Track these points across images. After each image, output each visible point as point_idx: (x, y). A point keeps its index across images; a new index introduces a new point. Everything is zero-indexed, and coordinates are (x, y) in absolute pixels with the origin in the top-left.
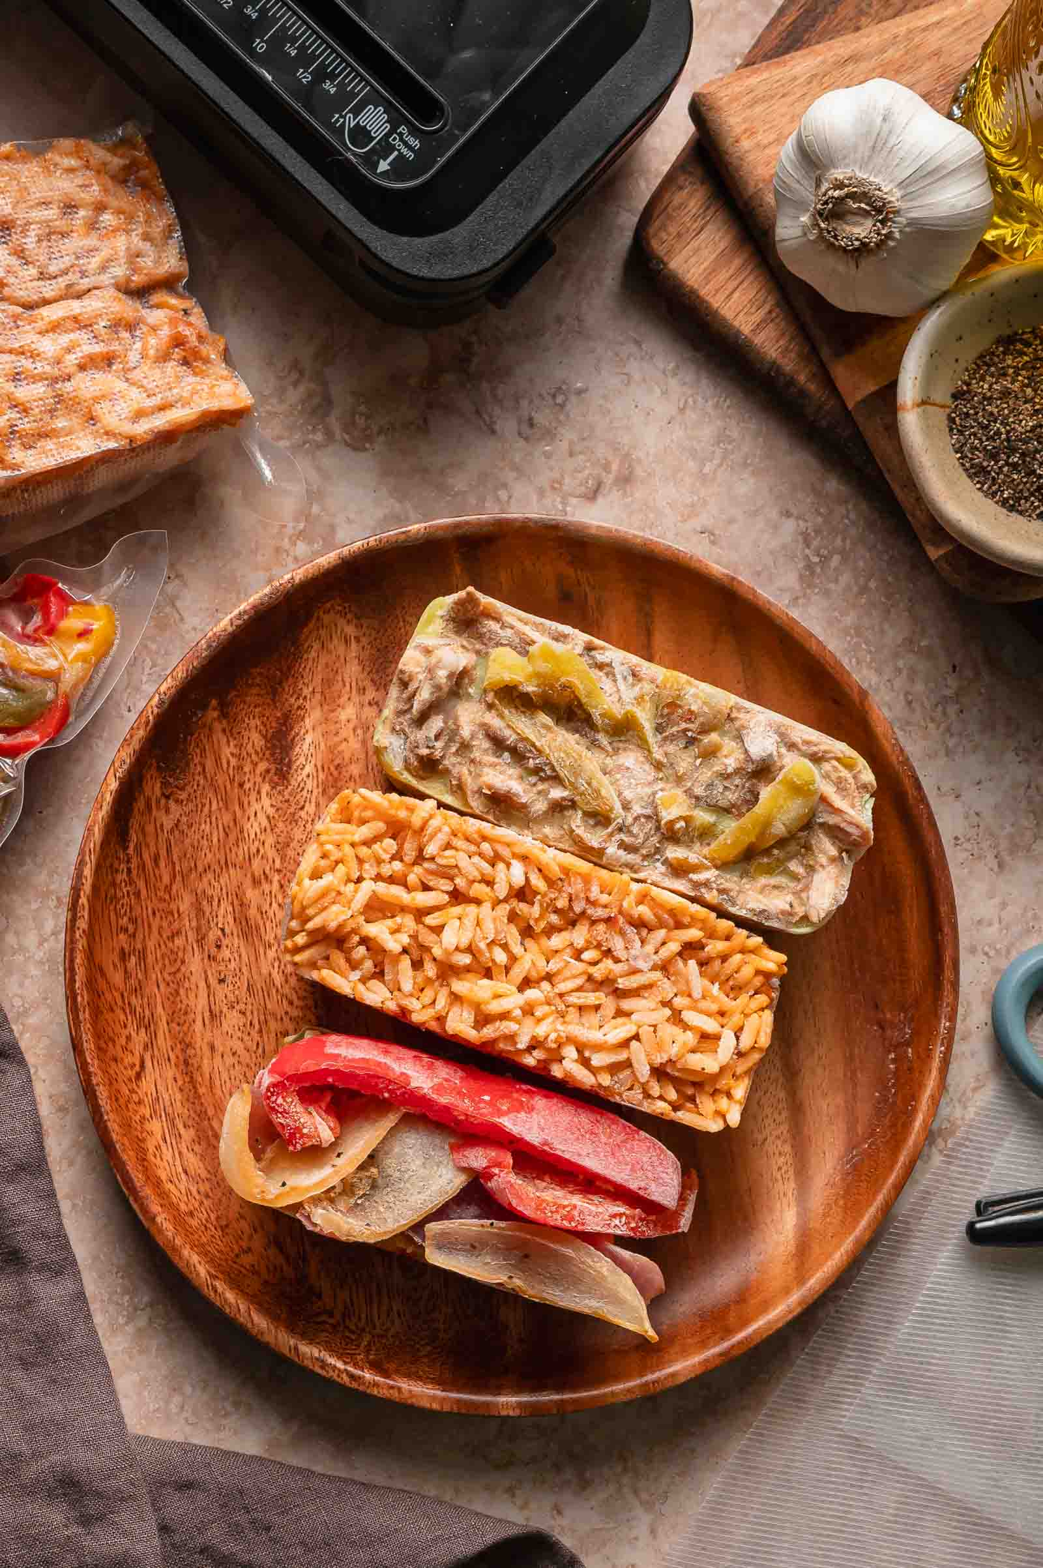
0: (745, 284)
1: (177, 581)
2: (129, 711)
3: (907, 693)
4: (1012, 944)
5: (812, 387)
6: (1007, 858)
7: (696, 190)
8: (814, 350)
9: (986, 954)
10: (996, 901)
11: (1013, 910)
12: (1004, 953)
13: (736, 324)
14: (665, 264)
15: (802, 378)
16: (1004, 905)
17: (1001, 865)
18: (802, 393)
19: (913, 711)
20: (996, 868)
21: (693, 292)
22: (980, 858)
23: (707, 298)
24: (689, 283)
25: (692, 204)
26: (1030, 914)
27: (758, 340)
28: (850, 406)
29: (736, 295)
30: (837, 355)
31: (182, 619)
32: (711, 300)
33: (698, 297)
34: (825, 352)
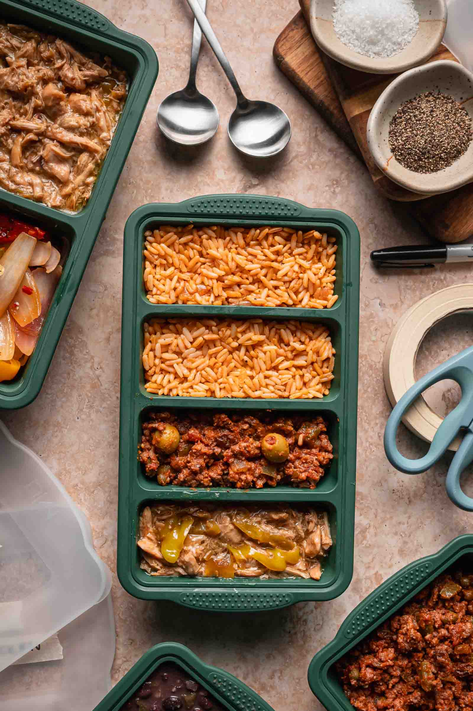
0: (313, 70)
1: (100, 370)
2: (78, 418)
3: (379, 433)
4: (411, 533)
5: (335, 112)
6: (413, 499)
7: (298, 32)
8: (338, 98)
9: (401, 535)
10: (407, 515)
11: (413, 519)
12: (408, 535)
13: (308, 84)
14: (284, 59)
15: (332, 108)
16: (409, 517)
17: (410, 502)
18: (332, 113)
19: (380, 440)
20: (408, 502)
21: (293, 70)
22: (402, 498)
23: (299, 73)
24: (292, 67)
25: (297, 36)
26: (419, 521)
27: (316, 91)
28: (349, 120)
29: (309, 74)
30: (345, 99)
31: (101, 385)
32: (300, 74)
33: (295, 73)
34: (341, 98)
